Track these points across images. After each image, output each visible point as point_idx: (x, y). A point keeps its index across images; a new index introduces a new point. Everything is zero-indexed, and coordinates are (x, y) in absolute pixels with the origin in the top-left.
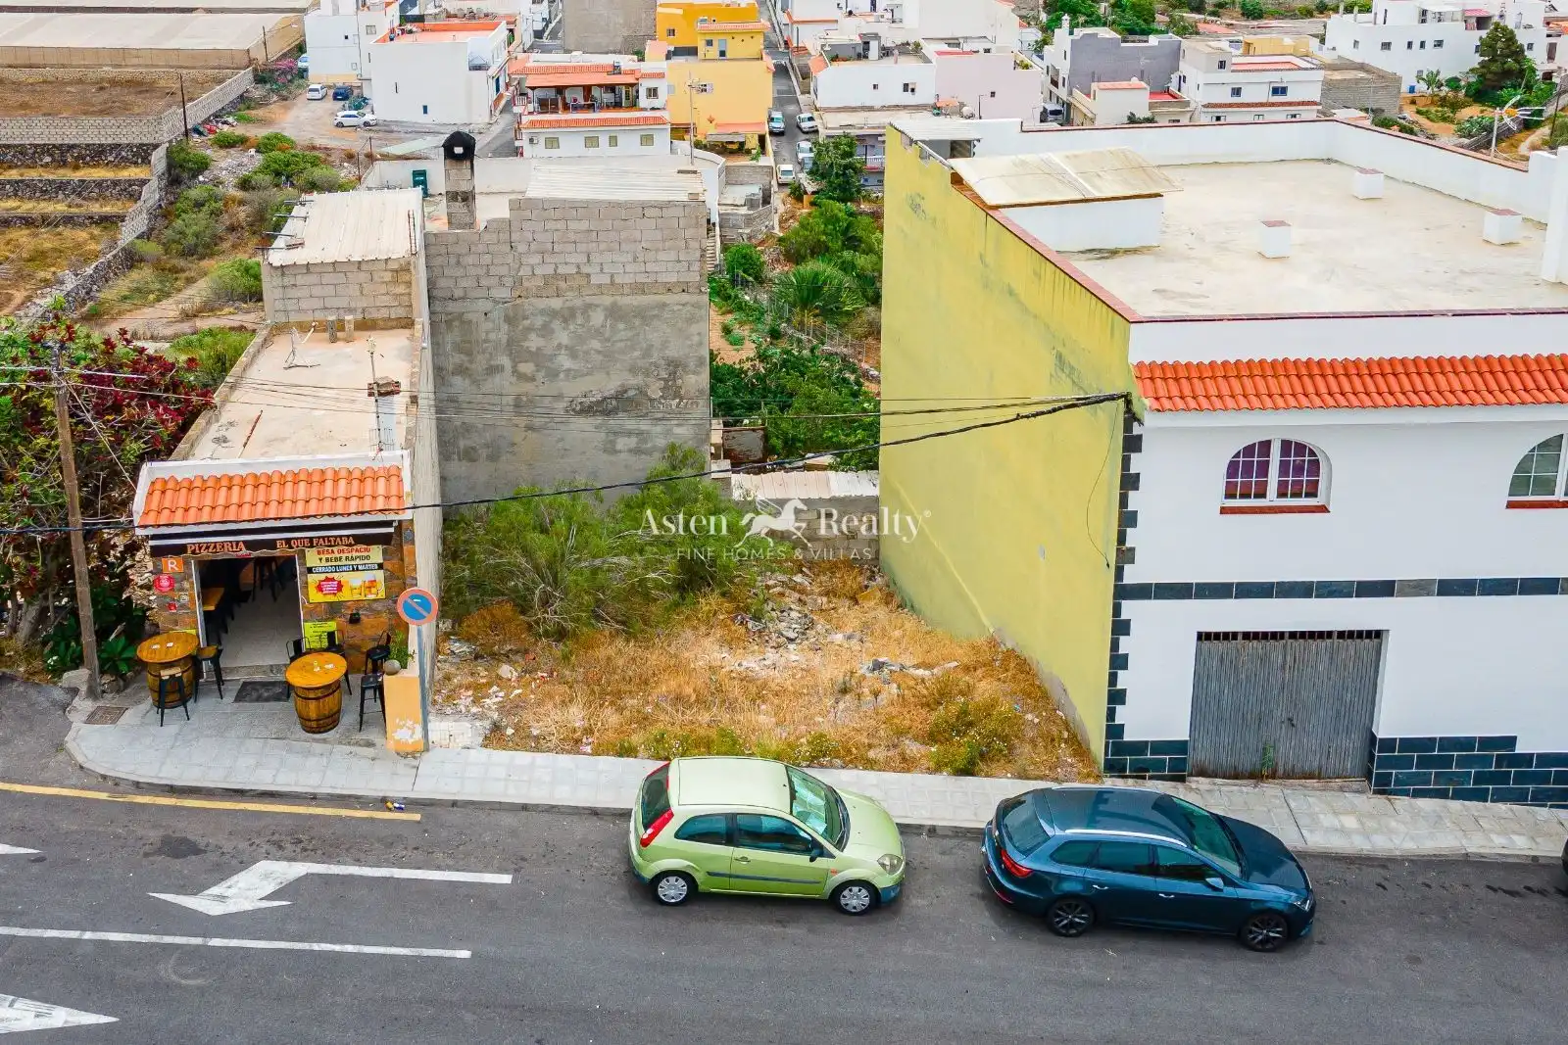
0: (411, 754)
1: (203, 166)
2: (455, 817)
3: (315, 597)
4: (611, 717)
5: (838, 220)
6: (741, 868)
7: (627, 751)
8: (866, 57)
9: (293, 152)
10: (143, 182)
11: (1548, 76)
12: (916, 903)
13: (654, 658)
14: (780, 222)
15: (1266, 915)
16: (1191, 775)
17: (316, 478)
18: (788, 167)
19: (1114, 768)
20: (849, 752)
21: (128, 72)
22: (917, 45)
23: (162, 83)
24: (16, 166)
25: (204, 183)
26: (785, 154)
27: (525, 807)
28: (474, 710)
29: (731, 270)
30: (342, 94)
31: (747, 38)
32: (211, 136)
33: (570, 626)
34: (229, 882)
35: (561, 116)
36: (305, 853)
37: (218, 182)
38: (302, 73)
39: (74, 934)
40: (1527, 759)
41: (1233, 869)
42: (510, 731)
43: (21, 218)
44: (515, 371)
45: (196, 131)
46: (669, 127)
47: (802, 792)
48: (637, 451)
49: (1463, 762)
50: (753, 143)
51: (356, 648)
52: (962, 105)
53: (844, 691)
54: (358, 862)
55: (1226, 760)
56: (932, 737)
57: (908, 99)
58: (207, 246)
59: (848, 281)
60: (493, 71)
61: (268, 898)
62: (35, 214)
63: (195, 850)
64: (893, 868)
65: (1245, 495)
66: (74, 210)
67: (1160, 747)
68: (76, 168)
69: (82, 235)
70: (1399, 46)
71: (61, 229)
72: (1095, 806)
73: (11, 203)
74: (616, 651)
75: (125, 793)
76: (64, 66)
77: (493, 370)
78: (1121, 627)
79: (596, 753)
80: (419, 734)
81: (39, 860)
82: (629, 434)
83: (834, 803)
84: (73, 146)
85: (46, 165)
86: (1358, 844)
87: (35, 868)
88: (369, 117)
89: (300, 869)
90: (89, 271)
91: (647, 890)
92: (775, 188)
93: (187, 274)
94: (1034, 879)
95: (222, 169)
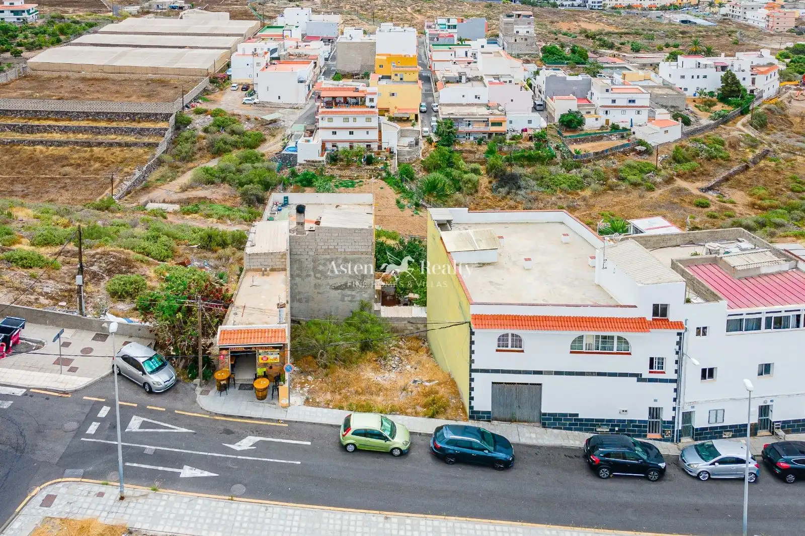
0: (285, 407)
1: (189, 122)
2: (296, 426)
3: (261, 361)
4: (338, 397)
5: (445, 155)
6: (368, 443)
7: (341, 408)
8: (460, 82)
9: (226, 117)
10: (166, 130)
11: (752, 91)
12: (413, 454)
13: (352, 375)
14: (422, 153)
15: (500, 461)
16: (493, 420)
17: (263, 331)
18: (426, 129)
19: (472, 417)
20: (402, 410)
21: (158, 77)
22: (482, 78)
23: (172, 82)
24: (116, 121)
25: (189, 129)
26: (426, 122)
27: (314, 423)
28: (301, 392)
29: (401, 174)
30: (246, 88)
31: (412, 73)
32: (192, 109)
33: (328, 364)
34: (242, 441)
35: (334, 109)
36: (259, 435)
37: (195, 129)
38: (229, 78)
39: (206, 454)
40: (582, 420)
41: (492, 449)
42: (311, 400)
43: (117, 143)
44: (315, 276)
45: (187, 106)
46: (377, 110)
47: (385, 423)
48: (351, 301)
49: (565, 420)
50: (413, 117)
51: (271, 375)
52: (499, 105)
53: (404, 390)
54: (272, 437)
55: (502, 416)
56: (424, 406)
57: (477, 101)
58: (191, 157)
59: (448, 181)
60: (307, 83)
61: (251, 446)
62: (123, 141)
63: (233, 433)
64: (407, 444)
65: (503, 347)
66: (137, 140)
67: (484, 412)
68: (139, 122)
69: (141, 151)
70: (688, 77)
71: (132, 148)
72: (465, 430)
73: (113, 136)
74: (341, 372)
75: (213, 416)
76: (133, 73)
77: (308, 276)
78: (472, 380)
79: (333, 408)
80: (287, 402)
81: (195, 434)
82: (349, 296)
83: (393, 426)
84: (138, 114)
85: (127, 121)
86: (534, 442)
87: (194, 436)
88: (256, 101)
89: (258, 439)
90: (145, 169)
91: (344, 448)
92: (420, 137)
93: (181, 169)
94: (441, 449)
95: (197, 124)
